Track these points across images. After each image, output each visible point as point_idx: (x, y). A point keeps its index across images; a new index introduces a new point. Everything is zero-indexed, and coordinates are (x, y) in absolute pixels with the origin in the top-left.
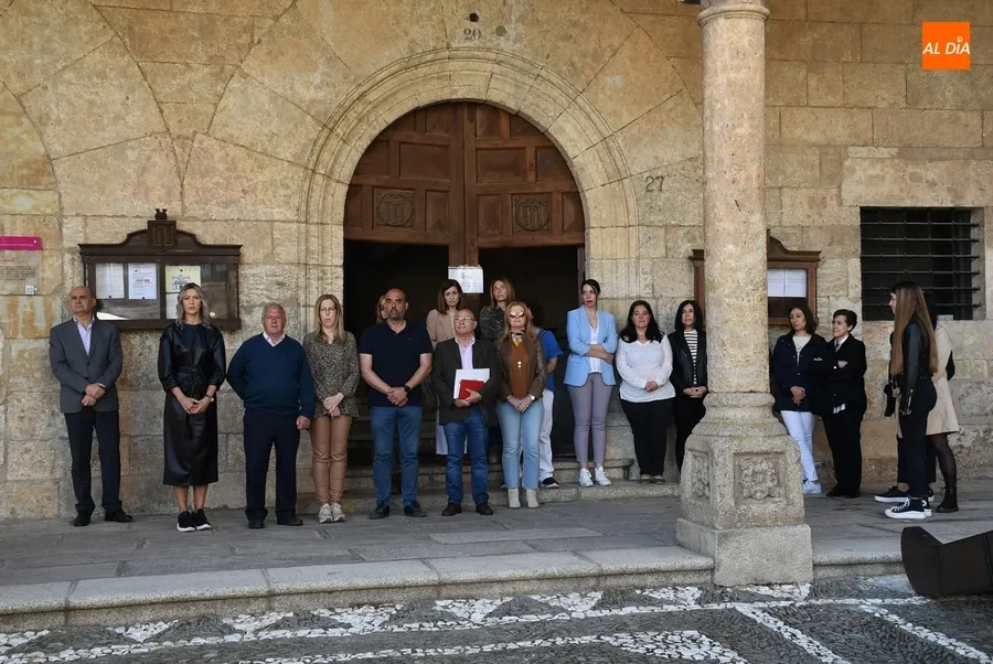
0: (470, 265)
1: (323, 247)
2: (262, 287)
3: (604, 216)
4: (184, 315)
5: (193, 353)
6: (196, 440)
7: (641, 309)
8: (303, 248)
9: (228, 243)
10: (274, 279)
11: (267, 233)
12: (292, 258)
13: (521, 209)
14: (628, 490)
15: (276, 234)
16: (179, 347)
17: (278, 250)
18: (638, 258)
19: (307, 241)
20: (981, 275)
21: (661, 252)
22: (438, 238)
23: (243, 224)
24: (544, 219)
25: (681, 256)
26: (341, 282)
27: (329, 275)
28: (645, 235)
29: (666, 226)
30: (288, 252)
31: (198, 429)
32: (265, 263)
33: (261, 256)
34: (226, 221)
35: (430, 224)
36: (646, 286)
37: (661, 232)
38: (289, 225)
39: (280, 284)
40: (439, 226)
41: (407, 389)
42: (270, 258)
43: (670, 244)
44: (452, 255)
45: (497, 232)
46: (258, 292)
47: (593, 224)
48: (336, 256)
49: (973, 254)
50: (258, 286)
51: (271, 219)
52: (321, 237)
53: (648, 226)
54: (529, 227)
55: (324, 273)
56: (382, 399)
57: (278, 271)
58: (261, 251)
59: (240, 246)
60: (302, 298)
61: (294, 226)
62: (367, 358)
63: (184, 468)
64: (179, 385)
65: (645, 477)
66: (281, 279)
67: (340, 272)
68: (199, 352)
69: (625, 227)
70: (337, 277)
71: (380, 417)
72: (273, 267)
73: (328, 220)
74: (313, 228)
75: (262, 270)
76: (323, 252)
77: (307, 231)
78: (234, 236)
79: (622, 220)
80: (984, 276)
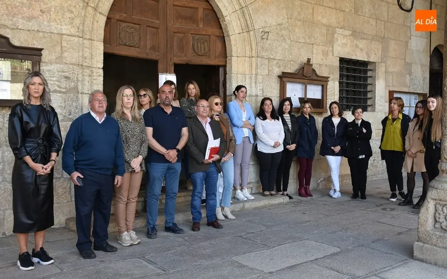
0: (170, 73)
1: (92, 55)
2: (54, 79)
3: (239, 50)
4: (29, 96)
5: (38, 127)
6: (41, 197)
7: (268, 102)
8: (81, 54)
9: (30, 46)
10: (63, 74)
11: (58, 43)
12: (74, 61)
13: (196, 42)
14: (265, 202)
15: (64, 44)
16: (27, 123)
17: (65, 54)
18: (256, 74)
19: (83, 51)
20: (373, 92)
21: (266, 72)
22: (153, 56)
23: (41, 34)
24: (207, 49)
25: (274, 75)
26: (102, 79)
27: (95, 74)
28: (260, 62)
29: (269, 58)
30: (71, 56)
31: (43, 188)
32: (56, 63)
33: (54, 58)
34: (29, 30)
35: (148, 47)
36: (260, 90)
37: (266, 62)
38: (73, 38)
39: (67, 78)
40: (153, 48)
41: (178, 151)
42: (60, 59)
43: (270, 68)
44: (160, 66)
45: (183, 55)
46: (52, 82)
47: (234, 54)
48: (99, 62)
49: (368, 83)
50: (52, 78)
51: (61, 33)
52: (91, 48)
53: (261, 58)
54: (200, 53)
55: (93, 73)
56: (162, 158)
57: (66, 69)
58: (53, 54)
59: (41, 50)
60: (80, 88)
61: (76, 39)
62: (150, 130)
63: (29, 219)
64: (28, 154)
65: (267, 193)
66: (67, 74)
67: (101, 72)
68: (44, 127)
69: (249, 57)
70: (99, 76)
71: (158, 170)
72: (62, 66)
73: (95, 37)
74: (86, 42)
75: (54, 67)
76: (92, 59)
77: (83, 43)
78: (35, 42)
79: (248, 53)
80: (375, 93)
